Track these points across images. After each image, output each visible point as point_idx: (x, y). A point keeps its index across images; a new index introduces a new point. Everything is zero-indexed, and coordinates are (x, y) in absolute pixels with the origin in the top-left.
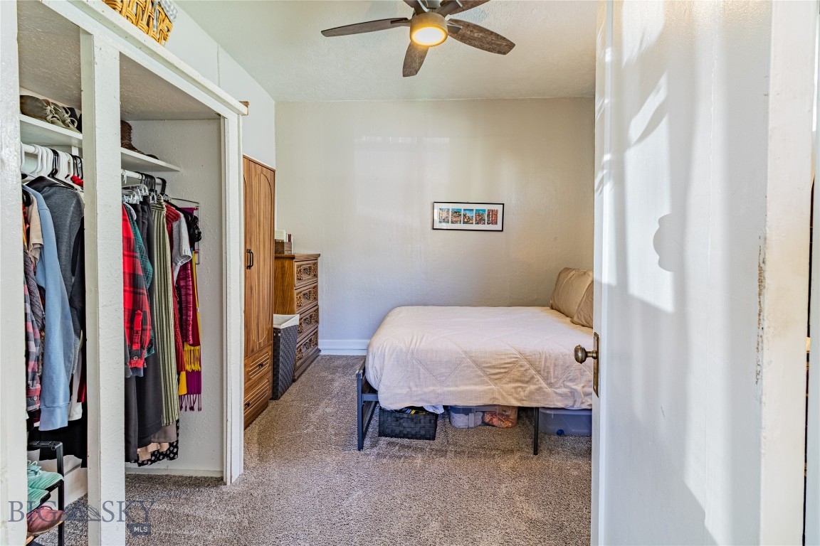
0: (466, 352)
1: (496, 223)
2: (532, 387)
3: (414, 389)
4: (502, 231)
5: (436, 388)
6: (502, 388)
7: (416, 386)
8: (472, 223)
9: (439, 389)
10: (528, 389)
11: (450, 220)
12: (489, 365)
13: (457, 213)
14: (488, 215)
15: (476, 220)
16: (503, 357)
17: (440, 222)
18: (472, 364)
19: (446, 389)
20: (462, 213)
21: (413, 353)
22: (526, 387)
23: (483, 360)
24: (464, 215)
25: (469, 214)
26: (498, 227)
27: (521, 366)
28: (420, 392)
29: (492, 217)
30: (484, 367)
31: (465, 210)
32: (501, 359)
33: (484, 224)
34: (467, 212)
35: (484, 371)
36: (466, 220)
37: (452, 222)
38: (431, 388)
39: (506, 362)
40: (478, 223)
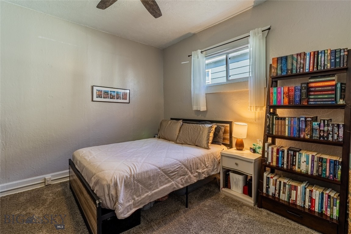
0: (160, 168)
1: (126, 99)
2: (187, 176)
3: (137, 199)
4: (129, 103)
5: (148, 194)
6: (176, 181)
7: (137, 197)
8: (115, 99)
9: (149, 193)
10: (185, 178)
11: (103, 96)
12: (170, 172)
13: (106, 92)
14: (123, 95)
15: (117, 97)
16: (175, 166)
17: (97, 97)
18: (163, 174)
19: (153, 192)
20: (109, 93)
21: (134, 177)
22: (184, 178)
23: (168, 170)
24: (111, 94)
25: (113, 94)
26: (127, 101)
27: (182, 168)
28: (140, 200)
29: (124, 96)
30: (169, 173)
31: (111, 91)
32: (175, 167)
33: (121, 99)
34: (112, 93)
35: (169, 175)
36: (111, 97)
37: (104, 98)
38: (146, 195)
39: (177, 168)
40: (117, 99)
